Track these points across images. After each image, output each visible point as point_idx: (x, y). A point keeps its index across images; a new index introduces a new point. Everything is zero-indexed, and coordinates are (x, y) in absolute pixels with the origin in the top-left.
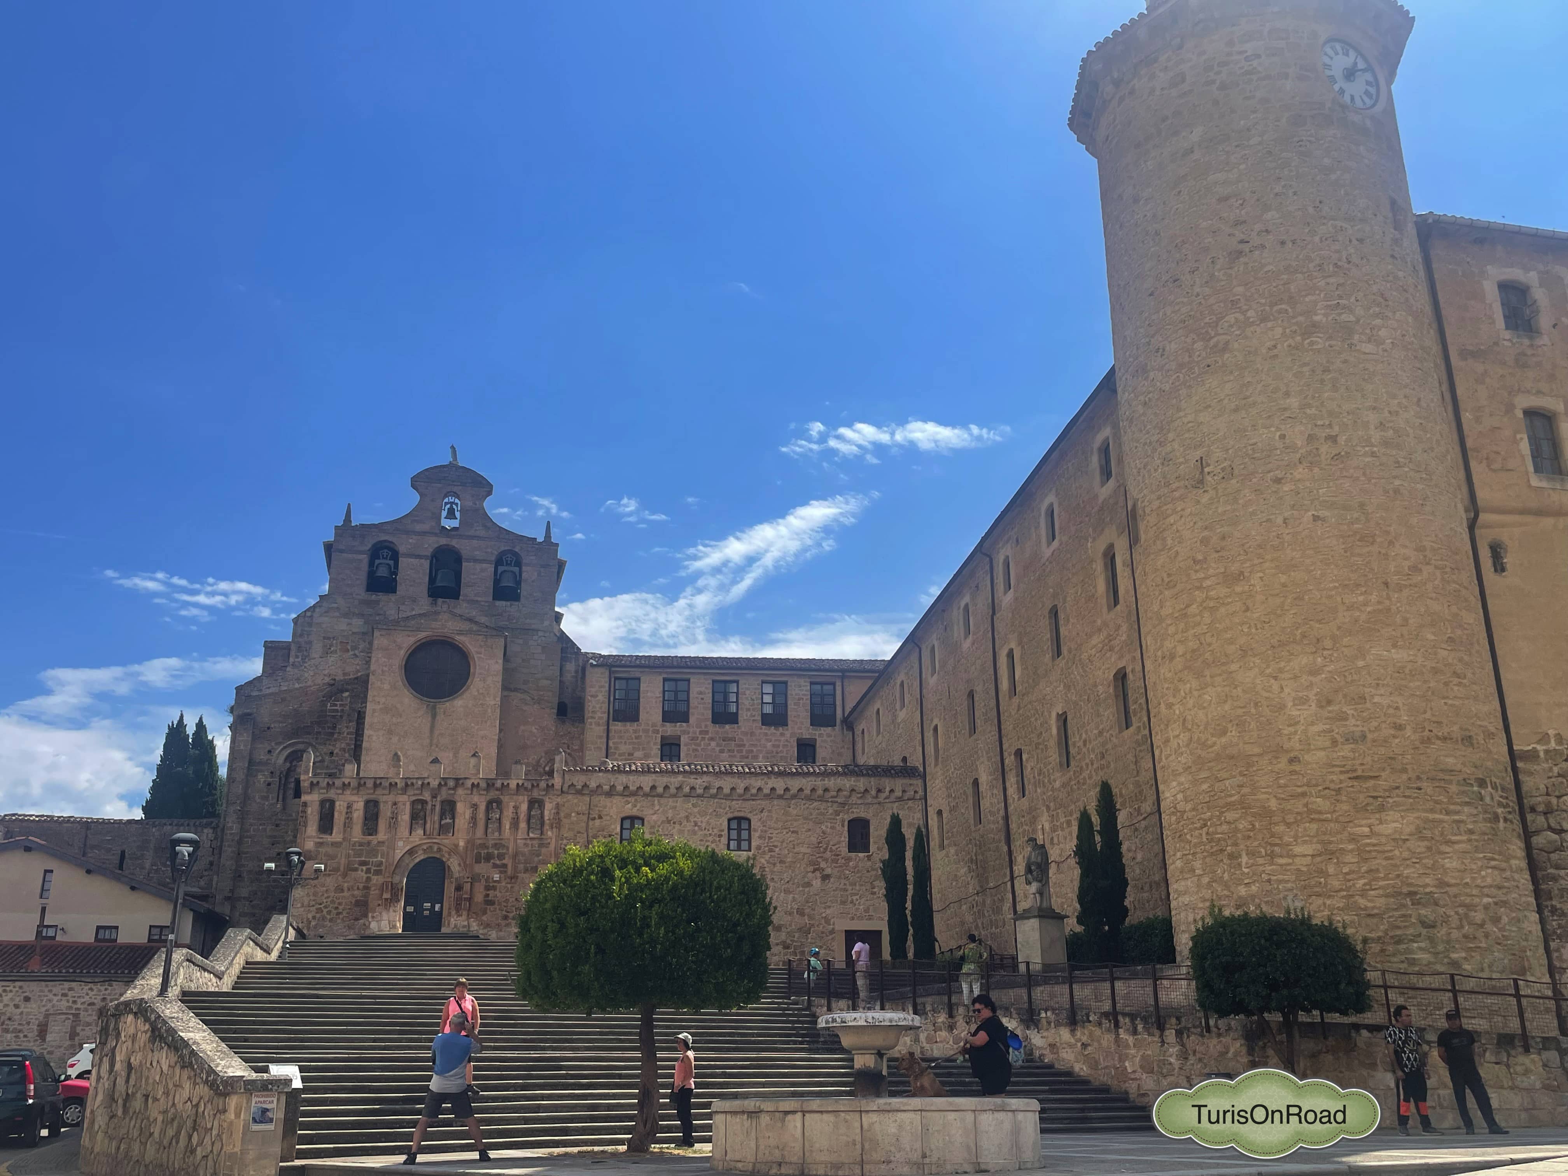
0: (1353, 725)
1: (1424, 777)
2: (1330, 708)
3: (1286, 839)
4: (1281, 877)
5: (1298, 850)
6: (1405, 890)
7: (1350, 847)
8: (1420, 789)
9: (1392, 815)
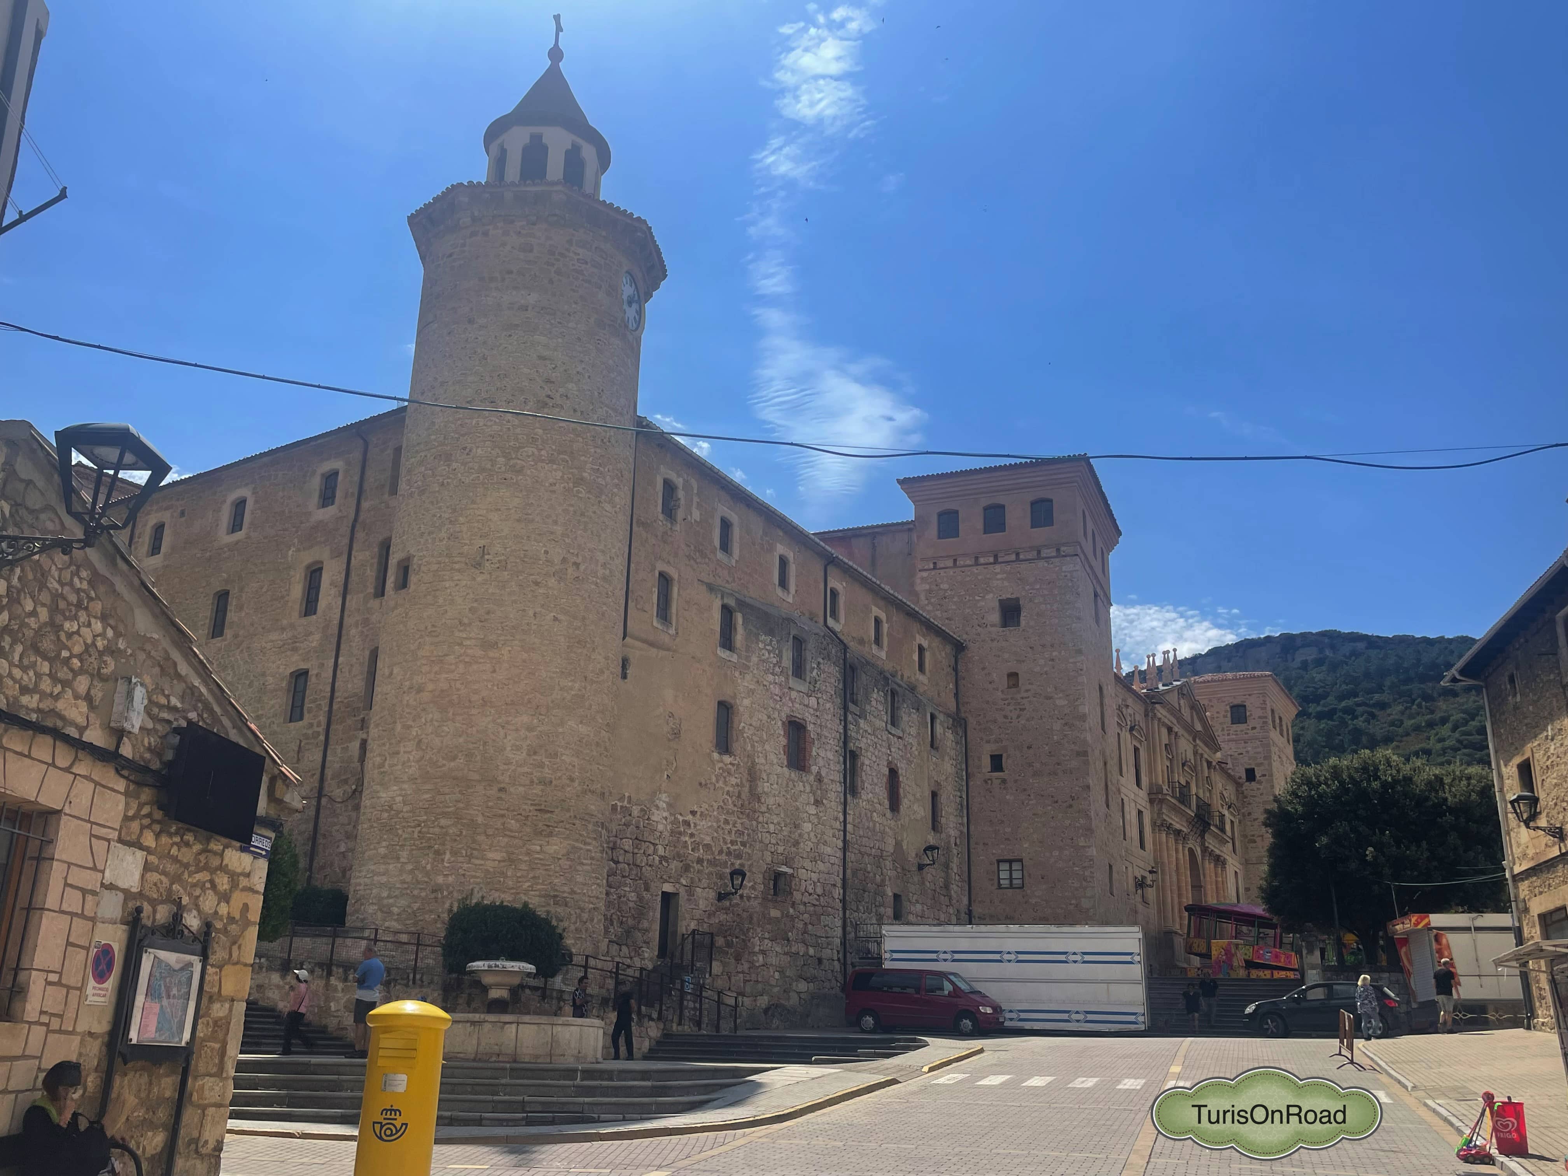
0: (547, 773)
1: (578, 816)
2: (535, 757)
3: (483, 846)
4: (474, 873)
5: (490, 855)
6: (552, 894)
7: (526, 858)
8: (574, 825)
9: (554, 840)
